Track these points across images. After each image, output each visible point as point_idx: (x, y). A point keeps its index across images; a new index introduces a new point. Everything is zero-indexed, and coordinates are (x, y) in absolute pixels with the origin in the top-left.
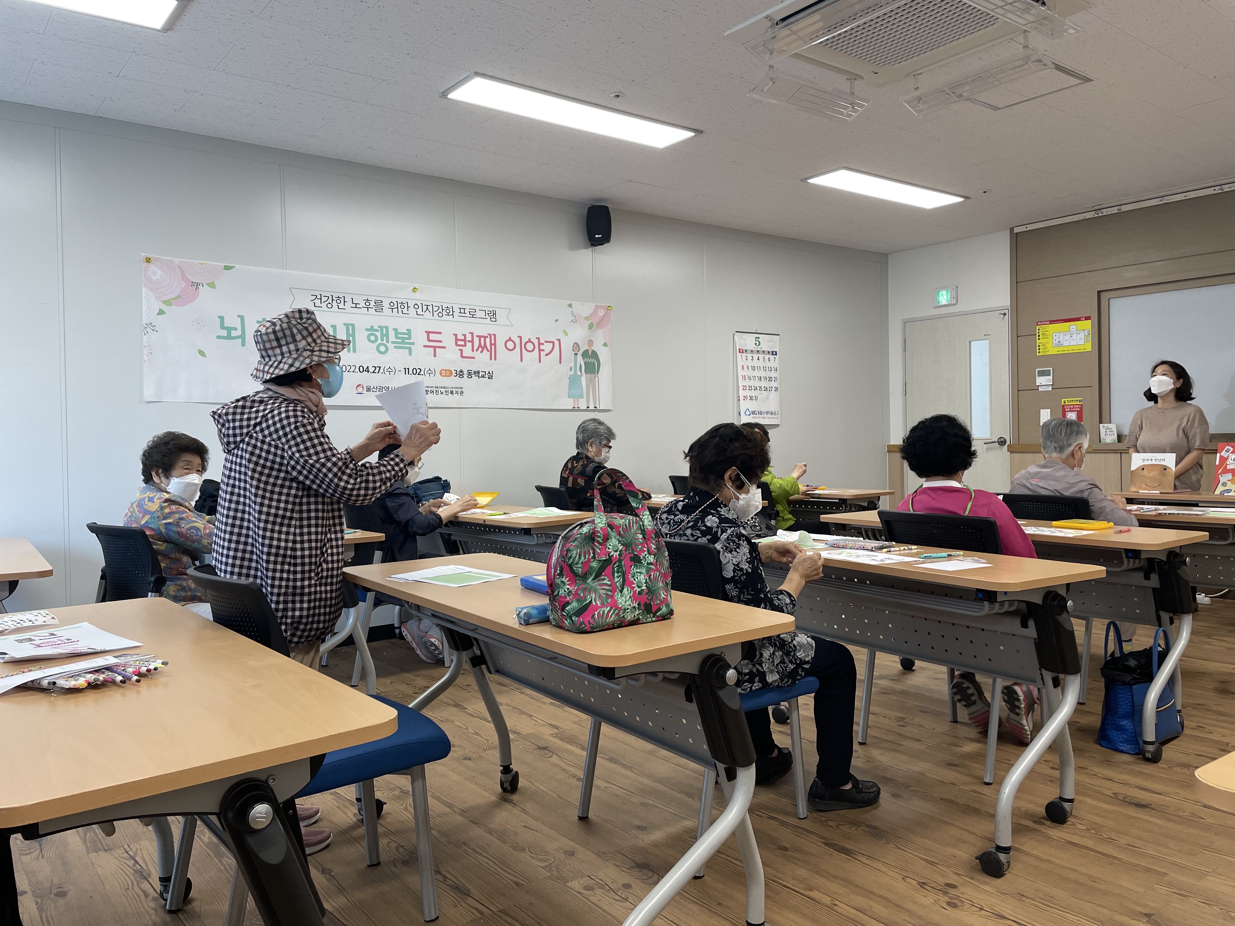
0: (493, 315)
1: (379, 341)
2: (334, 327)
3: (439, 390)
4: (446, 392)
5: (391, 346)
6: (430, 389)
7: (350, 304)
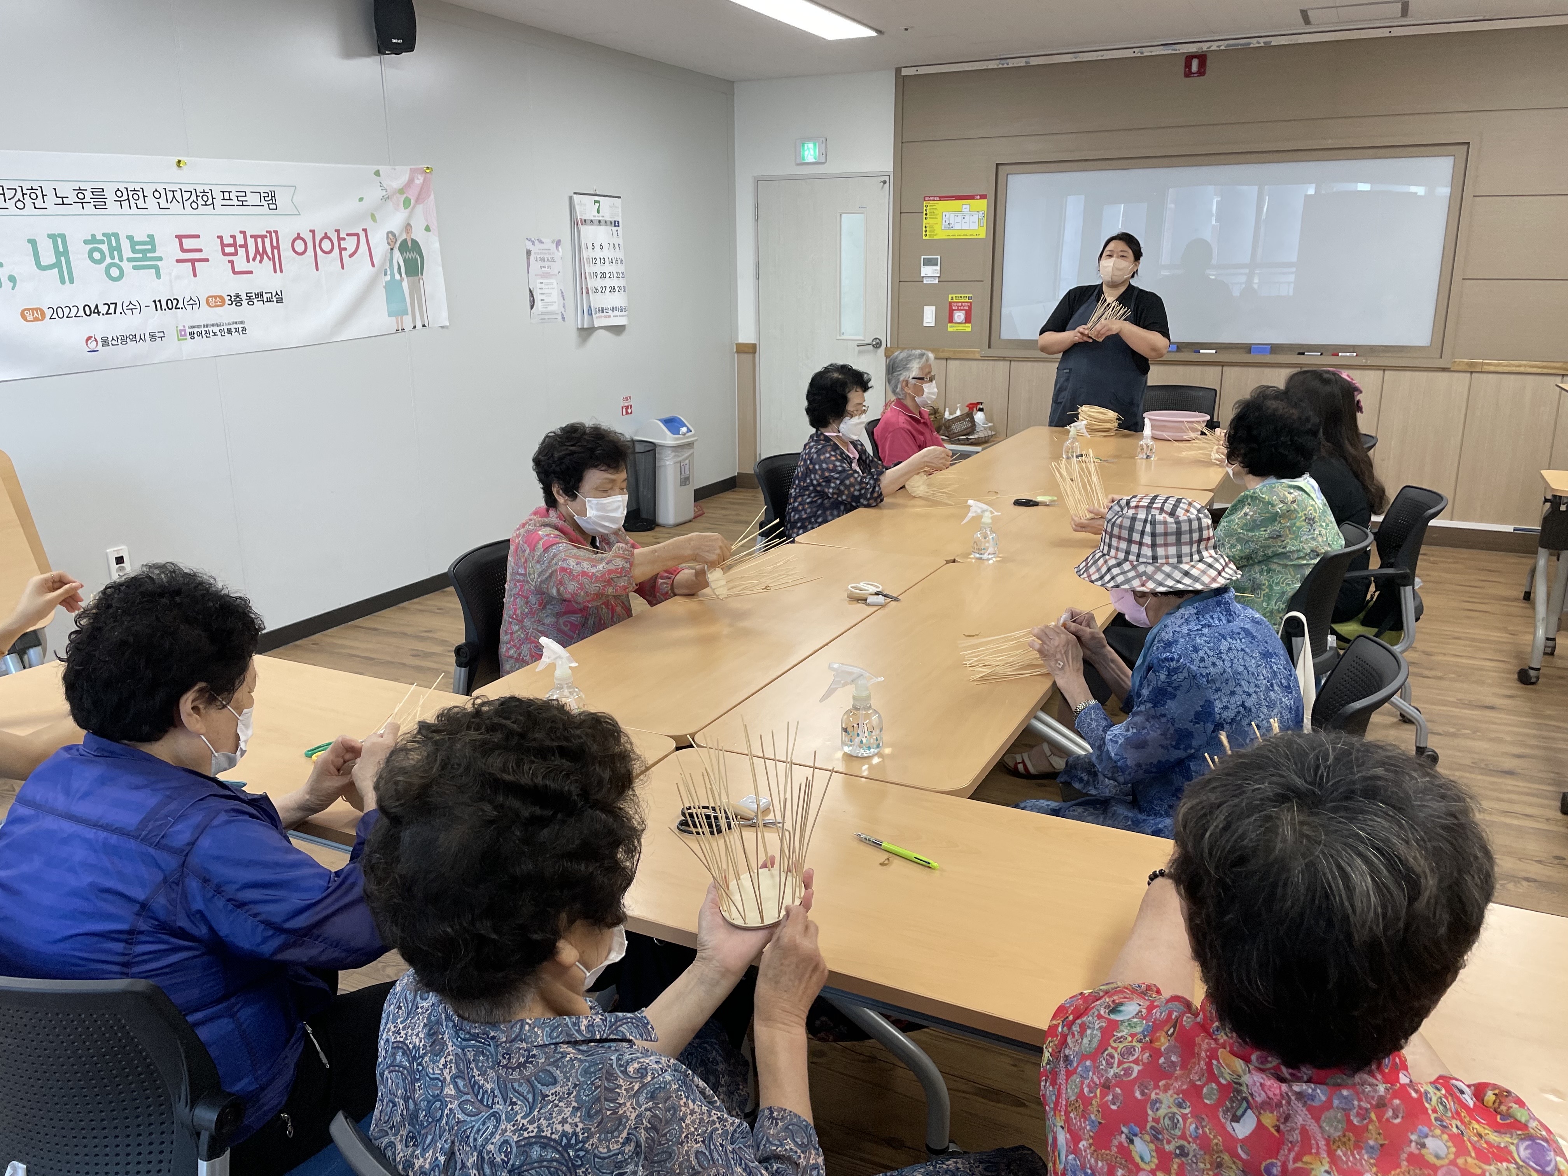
0: (270, 198)
1: (108, 260)
2: (33, 242)
3: (211, 329)
4: (220, 331)
5: (127, 266)
6: (195, 330)
7: (51, 199)
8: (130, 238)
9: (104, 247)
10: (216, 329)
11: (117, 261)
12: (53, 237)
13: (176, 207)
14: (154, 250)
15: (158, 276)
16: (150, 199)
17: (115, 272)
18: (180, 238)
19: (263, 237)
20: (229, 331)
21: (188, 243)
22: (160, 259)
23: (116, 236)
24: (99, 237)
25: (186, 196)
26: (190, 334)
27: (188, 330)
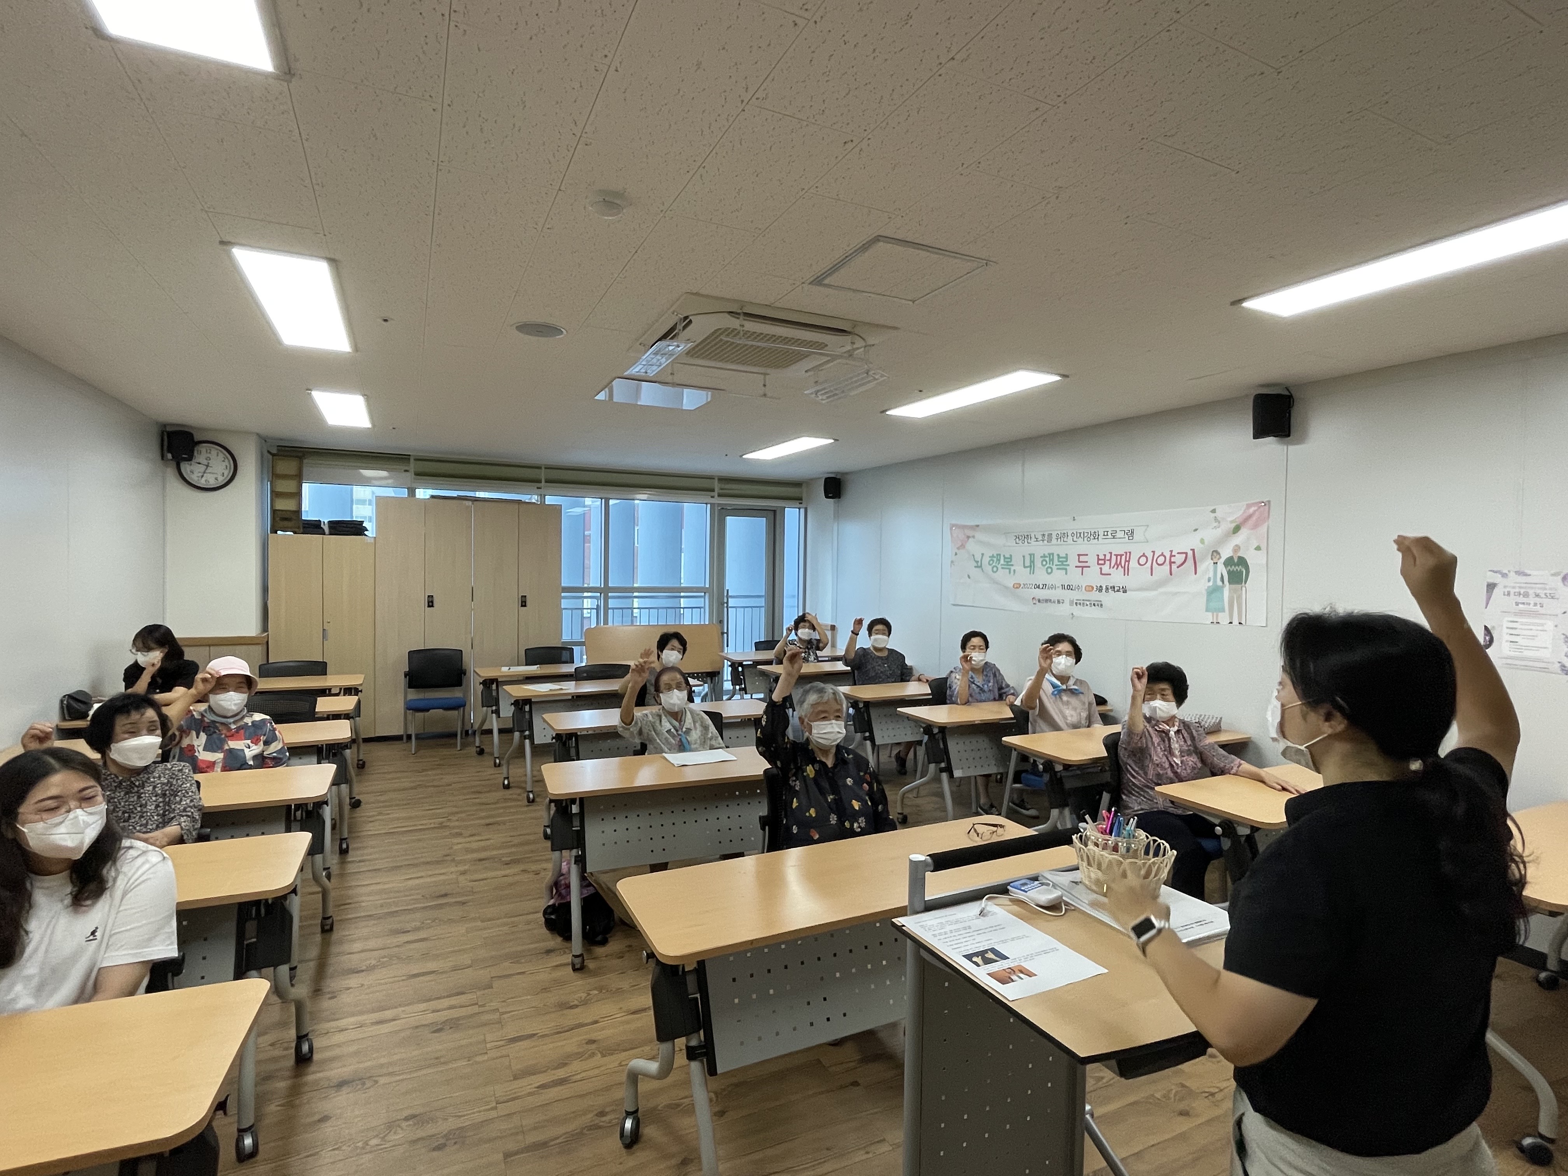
0: (1131, 534)
1: (1048, 565)
2: (1024, 557)
3: (1085, 602)
4: (1091, 604)
5: (1054, 567)
6: (1078, 602)
7: (1033, 539)
8: (1058, 555)
9: (1047, 559)
10: (1088, 603)
11: (1051, 566)
12: (1030, 555)
13: (1081, 540)
14: (1066, 561)
15: (1066, 574)
16: (1070, 537)
17: (1049, 570)
18: (1079, 555)
19: (1121, 556)
20: (1094, 605)
21: (1082, 558)
22: (1068, 565)
23: (1053, 554)
24: (1047, 554)
25: (1086, 534)
26: (1076, 603)
27: (1075, 601)
